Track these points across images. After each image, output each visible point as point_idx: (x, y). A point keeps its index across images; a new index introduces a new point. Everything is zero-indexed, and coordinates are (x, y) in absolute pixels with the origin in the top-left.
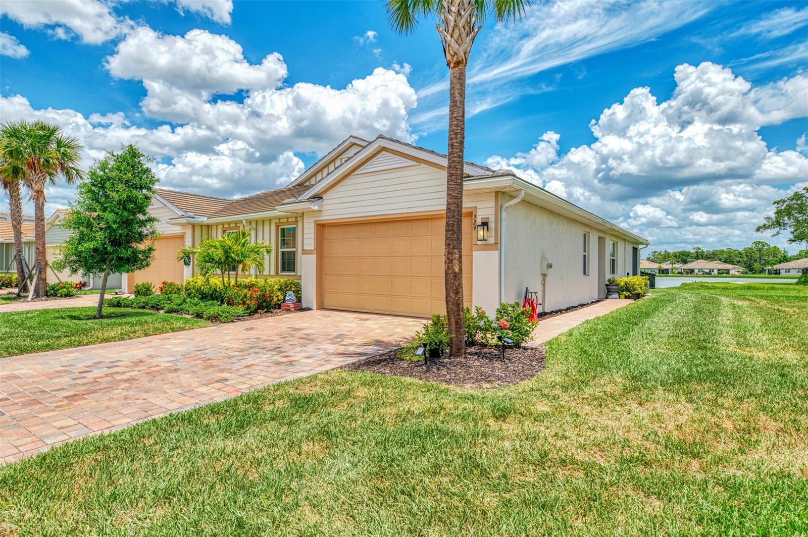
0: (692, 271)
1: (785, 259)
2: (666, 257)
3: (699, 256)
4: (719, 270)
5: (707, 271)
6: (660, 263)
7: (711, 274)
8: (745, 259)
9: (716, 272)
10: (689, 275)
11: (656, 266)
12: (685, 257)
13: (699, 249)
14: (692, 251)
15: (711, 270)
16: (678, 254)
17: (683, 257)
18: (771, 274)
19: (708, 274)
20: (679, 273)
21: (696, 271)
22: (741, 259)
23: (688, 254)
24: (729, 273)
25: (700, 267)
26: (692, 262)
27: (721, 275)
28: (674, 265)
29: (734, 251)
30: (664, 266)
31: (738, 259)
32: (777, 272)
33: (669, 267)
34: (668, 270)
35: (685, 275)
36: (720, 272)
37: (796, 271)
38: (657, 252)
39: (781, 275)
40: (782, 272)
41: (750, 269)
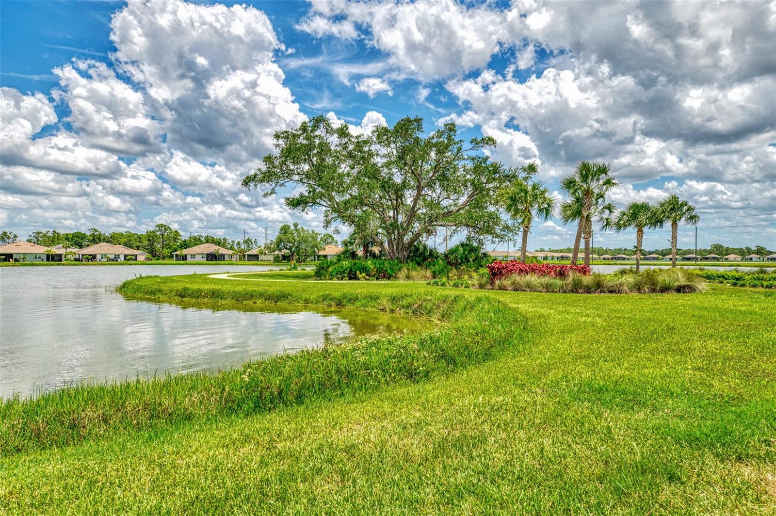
0: (94, 257)
1: (185, 245)
2: (55, 239)
3: (96, 239)
4: (126, 256)
5: (112, 257)
6: (48, 246)
7: (117, 261)
8: (146, 243)
9: (122, 258)
10: (90, 262)
11: (42, 250)
12: (79, 240)
13: (96, 231)
14: (88, 234)
15: (117, 257)
16: (71, 236)
17: (77, 240)
18: (180, 260)
19: (113, 260)
20: (76, 260)
21: (99, 257)
22: (140, 244)
23: (83, 237)
24: (136, 260)
25: (103, 252)
26: (88, 246)
27: (128, 262)
28: (69, 250)
29: (134, 234)
30: (55, 250)
31: (138, 244)
32: (184, 258)
33: (62, 251)
34: (61, 255)
35: (85, 263)
36: (128, 258)
37: (201, 256)
38: (41, 233)
39: (188, 261)
40: (189, 257)
41: (154, 254)
